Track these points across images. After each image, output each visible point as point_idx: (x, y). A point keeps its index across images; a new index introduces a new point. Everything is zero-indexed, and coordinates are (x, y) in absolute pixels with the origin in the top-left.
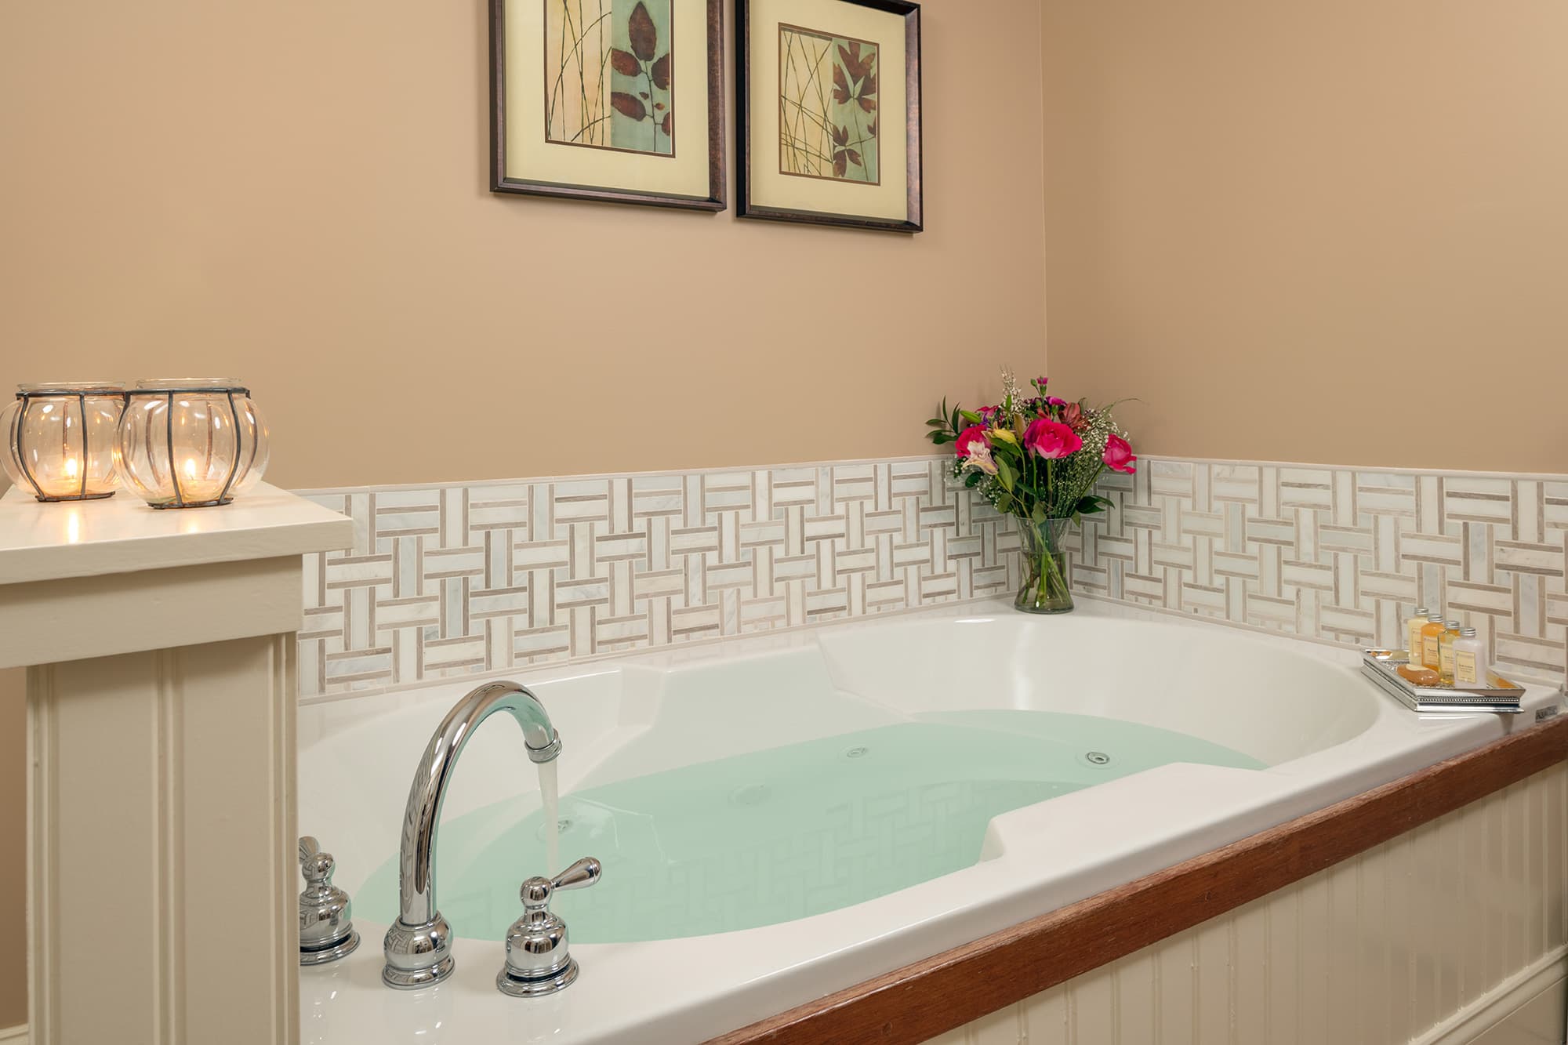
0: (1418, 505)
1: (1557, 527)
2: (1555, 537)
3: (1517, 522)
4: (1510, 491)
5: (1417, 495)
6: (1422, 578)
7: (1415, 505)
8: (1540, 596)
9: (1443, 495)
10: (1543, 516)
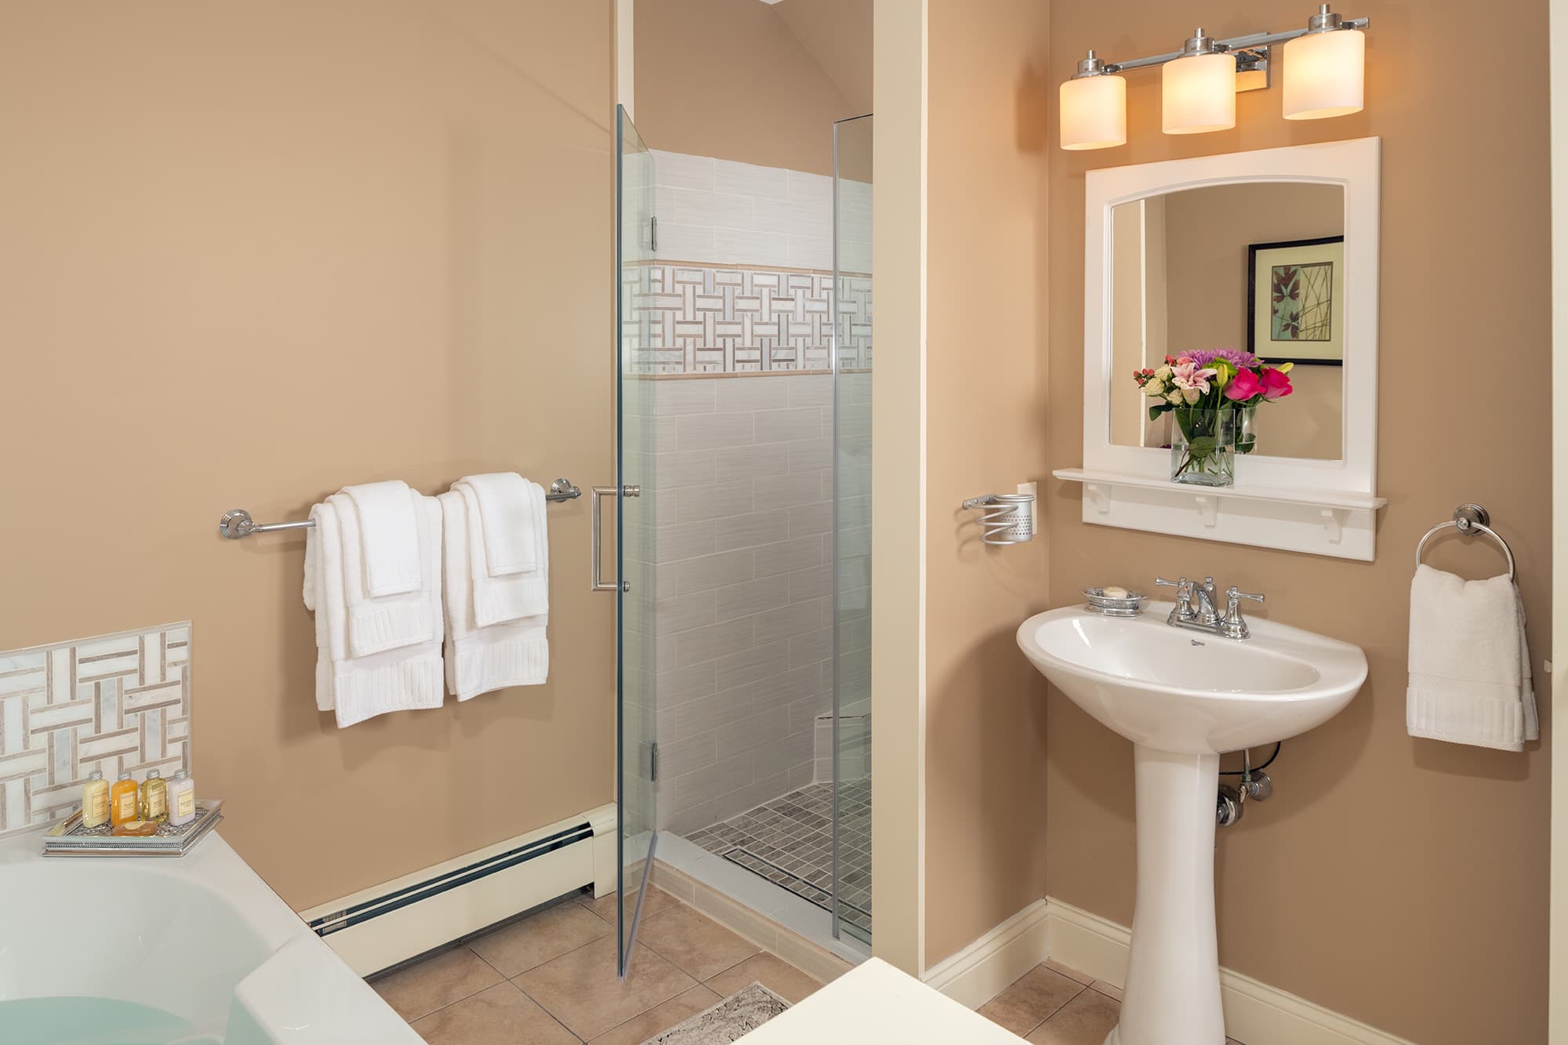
0: (50, 679)
1: (176, 665)
2: (174, 674)
3: (144, 670)
4: (138, 645)
5: (48, 669)
6: (53, 746)
7: (46, 679)
8: (162, 725)
9: (75, 662)
10: (165, 659)
